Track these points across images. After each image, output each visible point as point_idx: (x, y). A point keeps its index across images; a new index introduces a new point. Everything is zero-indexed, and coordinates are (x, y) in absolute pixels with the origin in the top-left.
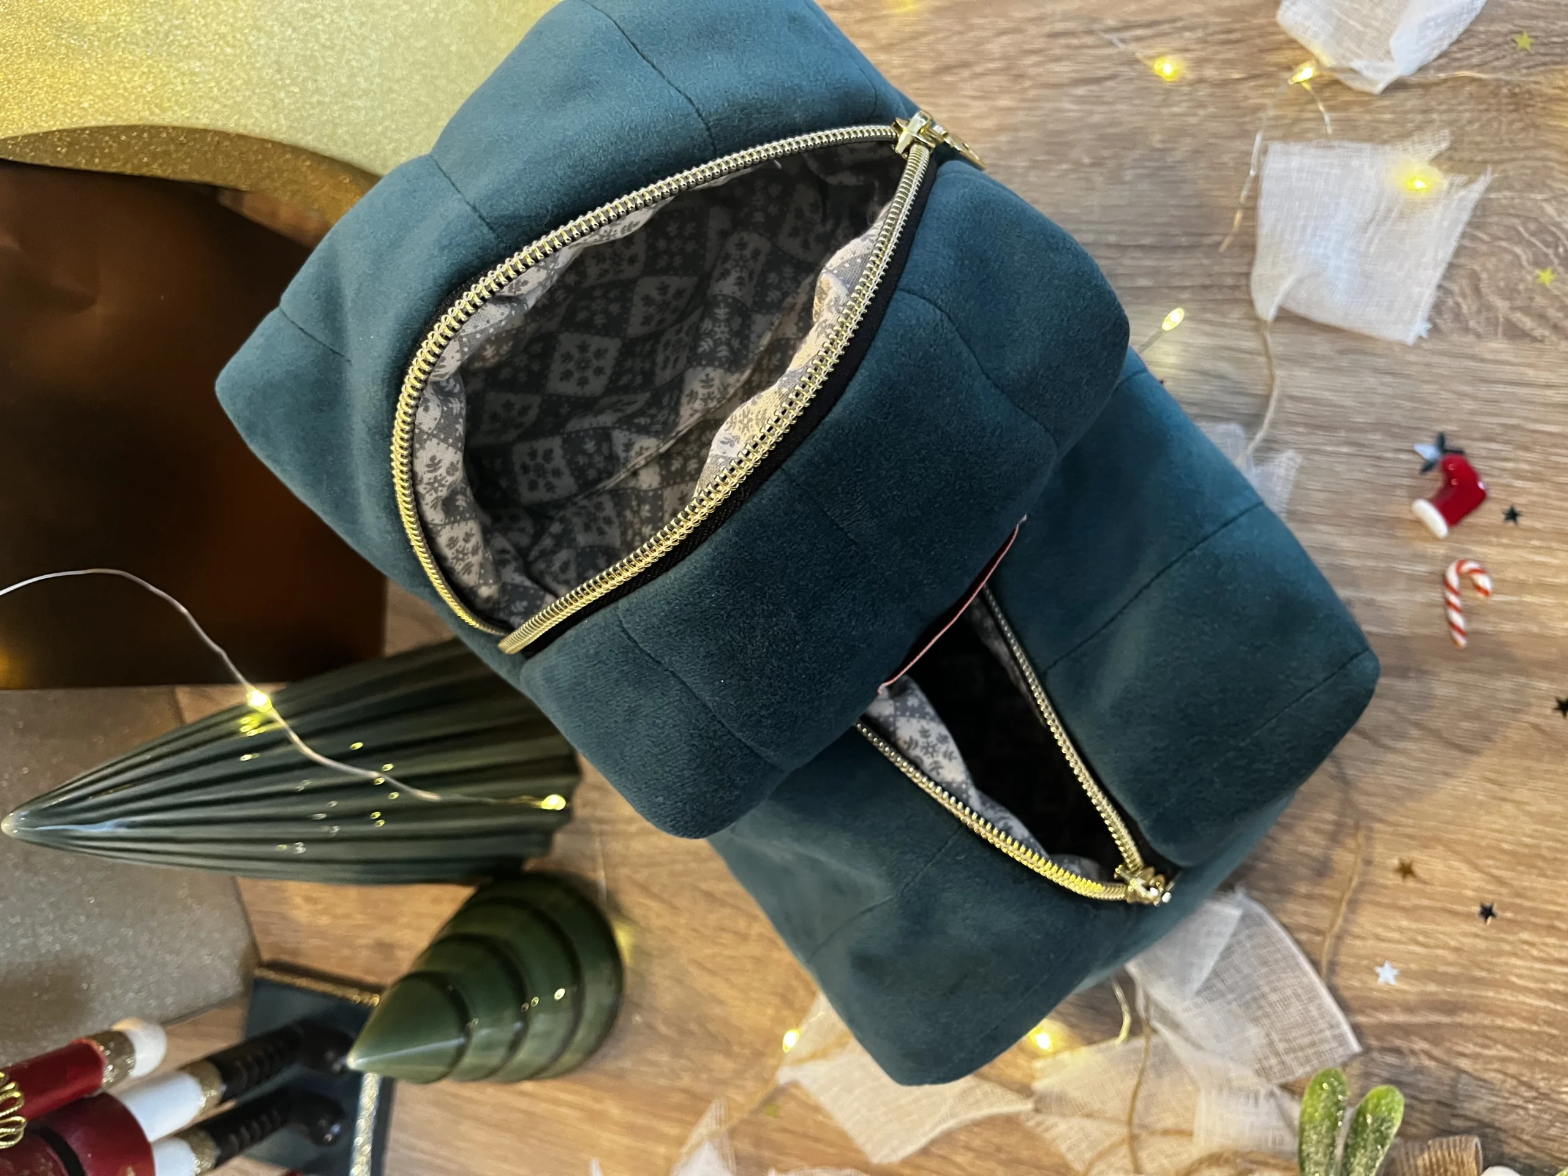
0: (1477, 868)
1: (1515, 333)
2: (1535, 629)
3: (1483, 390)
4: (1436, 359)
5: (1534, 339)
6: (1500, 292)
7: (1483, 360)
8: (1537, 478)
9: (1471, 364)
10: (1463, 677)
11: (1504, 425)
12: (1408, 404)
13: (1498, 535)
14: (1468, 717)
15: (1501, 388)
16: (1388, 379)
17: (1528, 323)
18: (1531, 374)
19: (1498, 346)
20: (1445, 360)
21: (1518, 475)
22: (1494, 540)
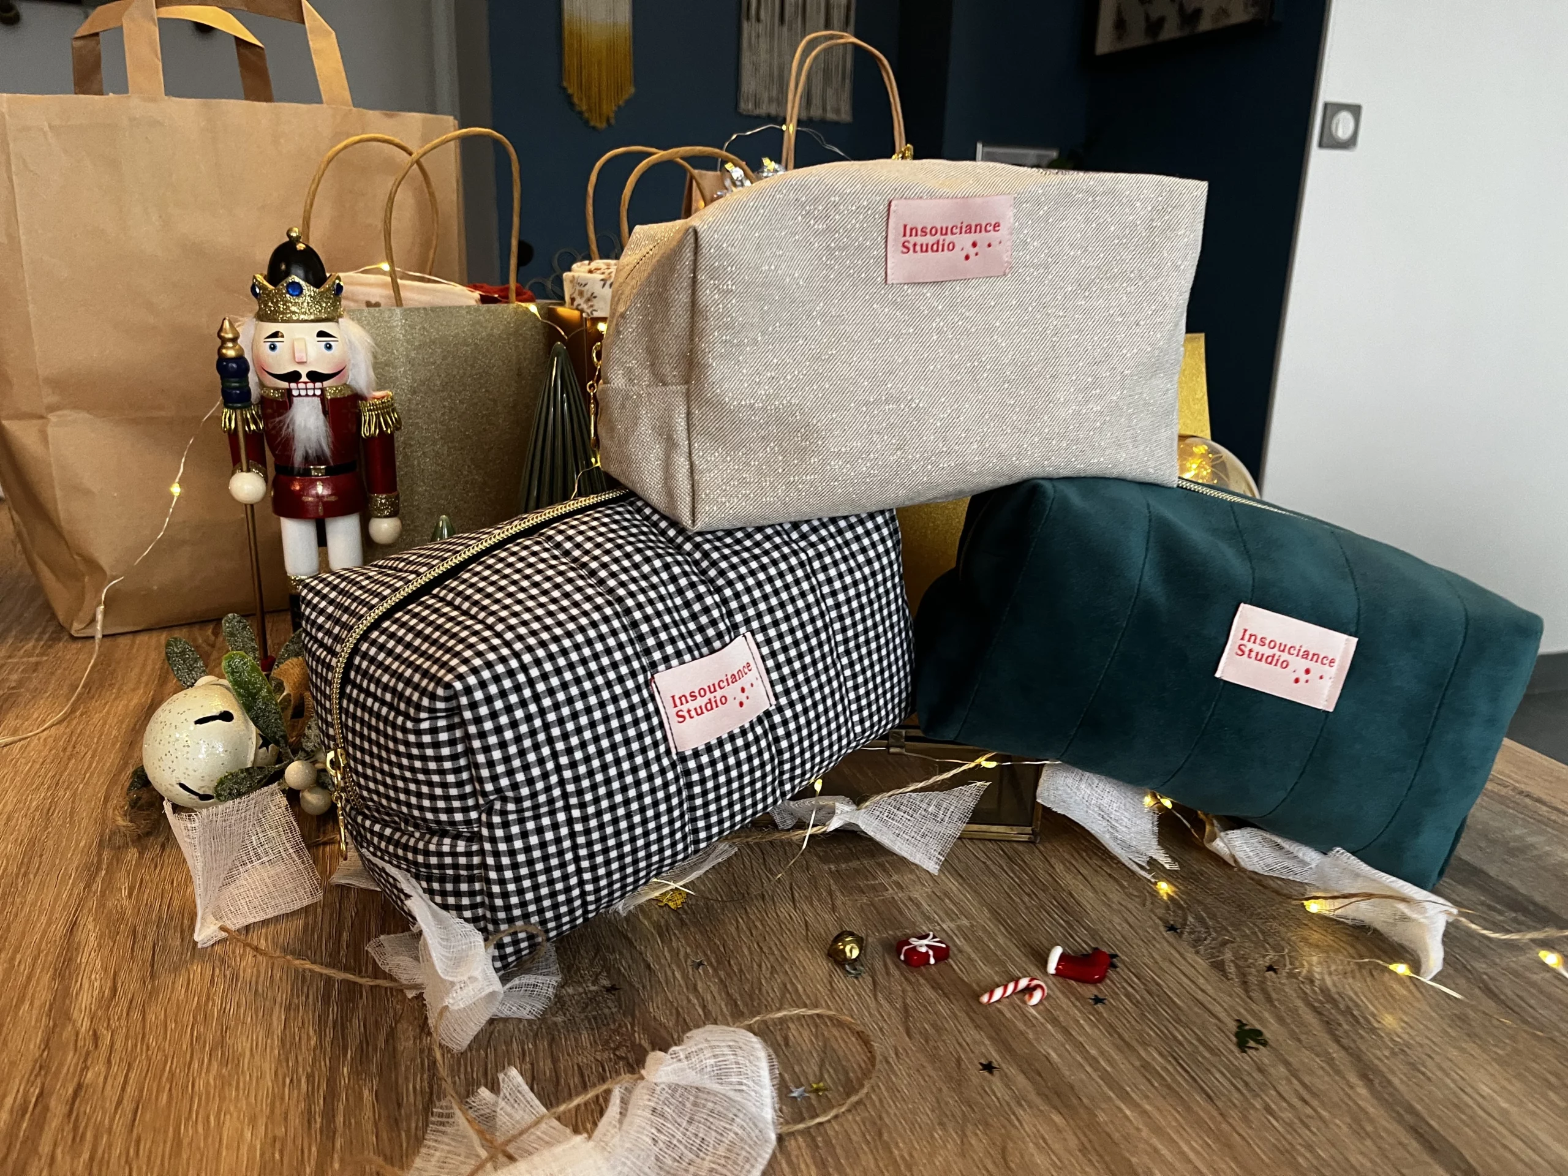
0: (822, 1066)
1: (1219, 967)
2: (1031, 1036)
3: (1165, 965)
4: (1162, 941)
5: (1227, 977)
6: (1235, 954)
7: (1185, 959)
8: (1137, 1004)
9: (1177, 956)
10: (961, 1015)
11: (1153, 979)
12: (1119, 937)
13: (1077, 999)
14: (934, 1026)
15: (1176, 971)
16: (1125, 925)
17: (1232, 969)
18: (1201, 981)
19: (1202, 963)
20: (1165, 944)
21: (1128, 996)
22: (1073, 999)
